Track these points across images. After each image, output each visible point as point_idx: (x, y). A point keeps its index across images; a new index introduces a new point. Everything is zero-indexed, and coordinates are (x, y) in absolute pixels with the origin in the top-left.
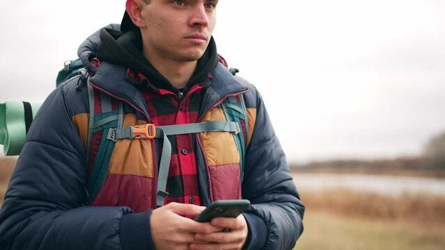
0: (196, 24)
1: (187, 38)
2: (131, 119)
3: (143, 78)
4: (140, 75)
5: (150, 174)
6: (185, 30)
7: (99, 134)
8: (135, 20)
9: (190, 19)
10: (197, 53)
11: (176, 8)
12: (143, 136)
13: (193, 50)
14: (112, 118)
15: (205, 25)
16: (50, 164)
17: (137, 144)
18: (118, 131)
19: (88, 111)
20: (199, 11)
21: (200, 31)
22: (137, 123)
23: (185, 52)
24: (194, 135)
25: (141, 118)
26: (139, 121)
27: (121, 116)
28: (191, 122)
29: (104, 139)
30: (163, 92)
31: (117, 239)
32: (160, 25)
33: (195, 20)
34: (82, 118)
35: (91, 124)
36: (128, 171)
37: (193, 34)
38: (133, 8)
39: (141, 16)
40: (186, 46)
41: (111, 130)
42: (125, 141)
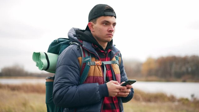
0: (110, 31)
1: (107, 35)
2: (94, 59)
3: (97, 47)
4: (96, 46)
5: (102, 76)
6: (107, 33)
7: (85, 64)
8: (91, 29)
9: (108, 29)
10: (110, 39)
11: (104, 26)
12: (98, 65)
13: (109, 38)
14: (89, 59)
15: (113, 31)
16: (72, 72)
17: (96, 67)
18: (91, 63)
19: (82, 56)
20: (111, 27)
21: (111, 33)
22: (96, 61)
23: (106, 39)
24: (110, 64)
25: (97, 59)
26: (97, 60)
27: (91, 58)
28: (109, 61)
29: (86, 65)
30: (102, 51)
31: (99, 92)
32: (99, 31)
33: (110, 29)
34: (80, 58)
35: (83, 60)
36: (95, 75)
37: (109, 34)
38: (90, 25)
39: (92, 28)
40: (107, 37)
41: (89, 62)
42: (93, 66)
